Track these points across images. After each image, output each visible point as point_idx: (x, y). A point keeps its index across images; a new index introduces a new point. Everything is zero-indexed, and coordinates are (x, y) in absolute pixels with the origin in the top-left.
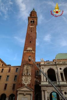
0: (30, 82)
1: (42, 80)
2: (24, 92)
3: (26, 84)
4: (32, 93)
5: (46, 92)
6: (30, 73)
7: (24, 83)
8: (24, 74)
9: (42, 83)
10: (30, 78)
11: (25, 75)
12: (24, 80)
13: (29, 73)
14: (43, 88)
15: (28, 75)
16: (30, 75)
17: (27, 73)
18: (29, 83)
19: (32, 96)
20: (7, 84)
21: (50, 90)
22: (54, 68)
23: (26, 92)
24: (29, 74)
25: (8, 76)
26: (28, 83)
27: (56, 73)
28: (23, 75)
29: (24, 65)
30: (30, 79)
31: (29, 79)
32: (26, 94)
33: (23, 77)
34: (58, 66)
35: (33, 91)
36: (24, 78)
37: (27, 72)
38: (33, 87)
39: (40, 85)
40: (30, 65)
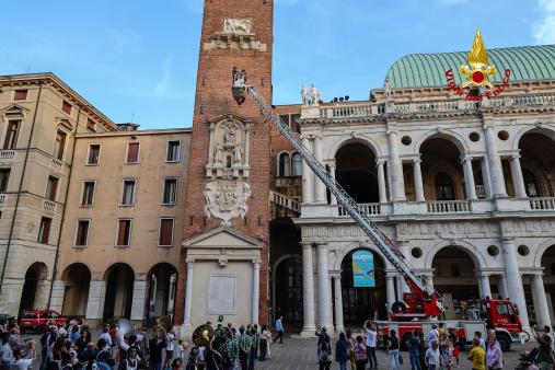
0: (246, 207)
1: (308, 197)
2: (217, 252)
3: (226, 217)
4: (256, 256)
5: (324, 251)
6: (247, 166)
7: (217, 215)
8: (214, 171)
9: (306, 213)
10: (244, 190)
11: (219, 174)
12: (212, 199)
13: (238, 165)
14: (308, 236)
15: (236, 174)
16: (246, 174)
17: (229, 166)
18: (243, 215)
19: (258, 267)
20: (128, 222)
21: (343, 241)
22: (372, 135)
23: (230, 252)
24: (241, 172)
25: (129, 183)
26: (234, 214)
27: (380, 162)
28: (209, 174)
29: (209, 123)
30: (247, 195)
31: (242, 193)
32: (230, 261)
33: (209, 185)
34: (392, 126)
35: (261, 249)
36: (212, 190)
37: (229, 158)
38: (264, 232)
39: (296, 221)
40: (244, 123)
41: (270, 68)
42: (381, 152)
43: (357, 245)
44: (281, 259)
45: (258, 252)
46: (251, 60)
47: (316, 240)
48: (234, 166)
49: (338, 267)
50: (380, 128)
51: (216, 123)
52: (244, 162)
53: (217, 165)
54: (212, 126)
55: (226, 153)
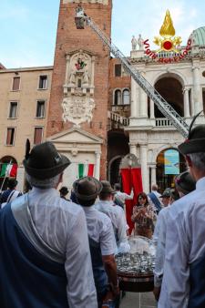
0: (91, 115)
1: (134, 113)
2: (70, 146)
3: (77, 122)
4: (98, 149)
6: (92, 86)
7: (71, 120)
8: (69, 90)
9: (133, 123)
10: (90, 103)
11: (73, 91)
12: (67, 109)
13: (87, 85)
14: (134, 139)
15: (84, 91)
16: (92, 91)
17: (79, 86)
18: (89, 121)
19: (99, 156)
20: (13, 130)
23: (78, 146)
24: (88, 90)
26: (83, 120)
27: (186, 89)
28: (65, 91)
29: (66, 55)
30: (92, 107)
32: (79, 152)
33: (65, 100)
34: (196, 63)
35: (102, 144)
36: (67, 104)
37: (80, 81)
38: (104, 133)
39: (126, 129)
40: (91, 56)
41: (110, 17)
42: (187, 82)
43: (167, 146)
44: (114, 159)
45: (99, 146)
46: (97, 11)
47: (140, 142)
48: (83, 85)
49: (154, 161)
50: (188, 65)
51: (71, 55)
52: (90, 83)
53: (71, 85)
54: (68, 58)
55: (78, 78)
